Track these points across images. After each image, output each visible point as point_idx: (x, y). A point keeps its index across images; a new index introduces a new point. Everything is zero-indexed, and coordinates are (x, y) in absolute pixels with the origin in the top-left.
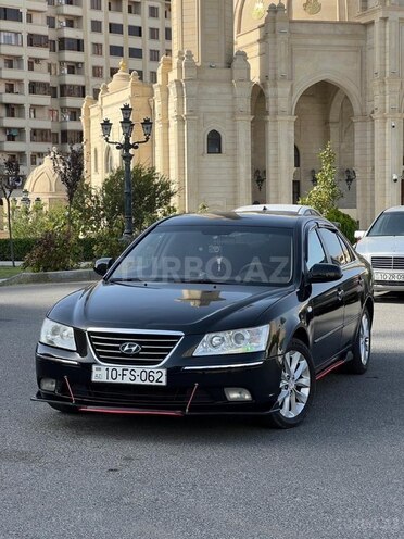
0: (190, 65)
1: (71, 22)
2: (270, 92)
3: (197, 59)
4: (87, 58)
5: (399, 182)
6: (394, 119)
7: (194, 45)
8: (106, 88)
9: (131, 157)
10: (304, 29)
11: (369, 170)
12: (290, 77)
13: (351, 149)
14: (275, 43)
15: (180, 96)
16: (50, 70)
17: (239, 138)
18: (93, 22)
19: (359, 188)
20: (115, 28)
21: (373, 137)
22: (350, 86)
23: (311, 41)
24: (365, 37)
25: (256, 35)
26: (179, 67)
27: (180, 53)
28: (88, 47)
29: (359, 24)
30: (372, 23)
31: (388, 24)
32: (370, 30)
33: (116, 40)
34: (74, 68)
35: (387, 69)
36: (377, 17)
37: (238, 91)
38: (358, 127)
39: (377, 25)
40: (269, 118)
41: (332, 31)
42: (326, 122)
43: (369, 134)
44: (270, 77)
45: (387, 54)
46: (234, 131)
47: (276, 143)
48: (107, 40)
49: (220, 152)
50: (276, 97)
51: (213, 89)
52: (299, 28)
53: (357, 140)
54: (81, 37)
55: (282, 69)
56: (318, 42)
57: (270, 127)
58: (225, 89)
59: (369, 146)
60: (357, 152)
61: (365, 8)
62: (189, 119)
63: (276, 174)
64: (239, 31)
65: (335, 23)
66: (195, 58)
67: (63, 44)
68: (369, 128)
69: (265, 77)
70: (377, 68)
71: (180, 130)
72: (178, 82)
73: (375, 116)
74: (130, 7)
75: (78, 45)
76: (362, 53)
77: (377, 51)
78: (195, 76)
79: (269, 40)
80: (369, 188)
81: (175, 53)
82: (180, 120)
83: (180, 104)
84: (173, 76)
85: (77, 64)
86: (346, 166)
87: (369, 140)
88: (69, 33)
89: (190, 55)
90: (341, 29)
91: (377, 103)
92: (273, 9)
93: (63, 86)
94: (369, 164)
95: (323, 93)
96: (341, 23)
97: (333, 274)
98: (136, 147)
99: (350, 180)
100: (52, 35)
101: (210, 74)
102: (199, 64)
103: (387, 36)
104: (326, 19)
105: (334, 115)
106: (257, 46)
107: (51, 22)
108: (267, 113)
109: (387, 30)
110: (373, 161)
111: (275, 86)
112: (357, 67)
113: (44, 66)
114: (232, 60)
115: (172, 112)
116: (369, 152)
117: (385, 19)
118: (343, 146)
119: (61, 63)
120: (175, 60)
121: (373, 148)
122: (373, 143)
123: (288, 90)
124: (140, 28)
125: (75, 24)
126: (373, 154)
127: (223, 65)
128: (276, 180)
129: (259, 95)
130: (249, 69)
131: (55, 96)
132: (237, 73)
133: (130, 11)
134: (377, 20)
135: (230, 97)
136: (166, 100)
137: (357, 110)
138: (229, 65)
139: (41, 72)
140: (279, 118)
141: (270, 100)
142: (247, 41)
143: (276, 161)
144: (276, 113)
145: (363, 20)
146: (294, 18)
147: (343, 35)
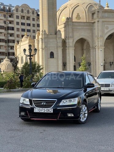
0: (45, 34)
1: (11, 22)
2: (67, 41)
3: (47, 32)
4: (15, 32)
5: (103, 66)
6: (101, 48)
7: (46, 29)
8: (21, 40)
9: (31, 59)
10: (76, 24)
11: (95, 62)
12: (73, 37)
13: (90, 57)
14: (68, 28)
15: (42, 42)
16: (5, 36)
17: (59, 54)
18: (17, 22)
19: (92, 67)
20: (23, 24)
21: (96, 53)
22: (89, 40)
23: (78, 27)
24: (93, 26)
25: (63, 26)
26: (42, 34)
27: (42, 31)
28: (15, 29)
29: (91, 22)
30: (95, 22)
31: (99, 22)
32: (94, 24)
33: (23, 27)
34: (11, 35)
35: (99, 35)
36: (96, 21)
37: (58, 41)
38: (91, 50)
39: (96, 23)
40: (67, 48)
41: (84, 25)
42: (83, 49)
43: (94, 52)
44: (67, 37)
45: (99, 31)
46: (57, 52)
47: (69, 55)
48: (21, 27)
49: (53, 58)
50: (69, 42)
51: (51, 40)
52: (74, 23)
53: (91, 54)
54: (13, 26)
55: (71, 35)
56: (80, 27)
57: (67, 51)
58: (55, 40)
59: (95, 56)
60: (91, 57)
61: (93, 18)
62: (45, 48)
63: (69, 63)
64: (58, 25)
65: (85, 22)
66: (46, 32)
67: (8, 28)
68: (94, 51)
69: (66, 37)
70: (96, 35)
71: (42, 52)
72: (42, 39)
73: (96, 47)
74: (27, 18)
75: (13, 29)
76: (92, 30)
77: (96, 30)
78: (46, 37)
79: (67, 27)
80: (95, 67)
81: (41, 31)
82: (42, 49)
83: (42, 44)
84: (40, 37)
85: (12, 34)
86: (88, 61)
87: (94, 54)
88: (10, 25)
89: (45, 31)
90: (86, 24)
91: (96, 44)
92: (68, 19)
93: (8, 40)
94: (95, 61)
95: (82, 41)
96: (86, 22)
97: (92, 86)
98: (33, 56)
99: (89, 65)
100: (5, 26)
101: (51, 36)
102: (47, 34)
103: (99, 26)
104: (82, 21)
105: (85, 47)
106: (63, 29)
107: (5, 22)
108: (66, 47)
109: (99, 24)
110: (96, 60)
111: (68, 39)
112: (91, 34)
113: (3, 34)
114: (57, 33)
115: (40, 47)
116: (94, 57)
117: (98, 21)
118: (87, 56)
119: (8, 33)
120: (41, 33)
121: (96, 56)
122: (96, 55)
123: (72, 40)
124: (30, 24)
125: (12, 23)
126: (96, 58)
127: (54, 34)
128: (69, 65)
129: (64, 42)
130: (61, 35)
131: (6, 43)
132: (58, 36)
133: (27, 19)
134: (96, 22)
135: (56, 42)
136: (38, 44)
137: (91, 46)
138: (56, 34)
139: (2, 36)
140: (70, 48)
141: (67, 43)
142: (61, 27)
143: (69, 60)
144: (69, 47)
145: (92, 22)
146: (73, 21)
147: (87, 26)
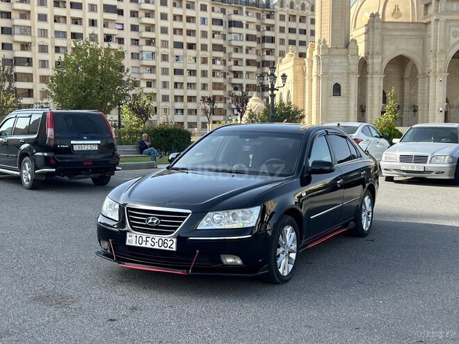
0: (325, 47)
1: (269, 28)
2: (369, 61)
3: (329, 43)
4: (277, 47)
5: (443, 112)
6: (441, 76)
7: (327, 36)
8: (281, 61)
9: (275, 95)
10: (390, 26)
11: (426, 105)
12: (382, 53)
13: (416, 93)
14: (373, 35)
15: (318, 64)
16: (257, 53)
17: (351, 88)
18: (280, 27)
19: (419, 115)
20: (292, 31)
21: (429, 86)
22: (417, 59)
23: (395, 33)
24: (425, 31)
25: (363, 30)
26: (319, 48)
27: (319, 41)
28: (277, 41)
29: (422, 23)
30: (430, 22)
31: (439, 23)
32: (429, 26)
33: (292, 37)
34: (269, 52)
35: (438, 47)
36: (433, 19)
37: (351, 61)
38: (420, 81)
39: (432, 24)
40: (368, 76)
41: (407, 27)
42: (402, 79)
43: (426, 85)
44: (370, 53)
45: (438, 40)
46: (348, 83)
47: (372, 90)
48: (287, 37)
49: (340, 95)
50: (373, 64)
51: (337, 60)
52: (387, 26)
53: (419, 88)
54: (273, 36)
55: (377, 48)
56: (399, 33)
57: (369, 81)
58: (344, 60)
59: (426, 92)
60: (419, 95)
61: (426, 14)
62: (325, 75)
63: (372, 107)
64: (355, 28)
65: (410, 23)
66: (328, 43)
67: (264, 39)
68: (427, 81)
69: (367, 53)
70: (432, 48)
71: (318, 83)
72: (318, 57)
73: (431, 74)
74: (300, 19)
75: (272, 40)
76: (423, 39)
77: (432, 38)
78: (327, 53)
79: (371, 33)
80: (425, 115)
81: (317, 41)
82: (318, 78)
83: (318, 69)
84: (315, 53)
85: (271, 50)
86: (414, 103)
87: (426, 88)
88: (268, 34)
89: (324, 41)
90: (411, 26)
91: (431, 67)
92: (373, 16)
93: (263, 62)
94: (426, 102)
95: (401, 62)
96: (412, 23)
97: (328, 168)
98: (278, 90)
99: (415, 111)
100: (259, 35)
101: (335, 52)
102: (329, 47)
103: (439, 30)
104: (404, 21)
105: (407, 74)
106: (363, 37)
107: (258, 28)
108: (368, 73)
109: (439, 26)
110: (428, 100)
111: (373, 58)
112: (421, 47)
113: (254, 51)
114: (348, 44)
115: (314, 74)
116: (426, 95)
117: (437, 20)
118: (412, 92)
119: (263, 49)
120: (316, 45)
121: (428, 93)
122: (428, 90)
123: (380, 60)
124: (305, 30)
125: (271, 28)
126: (428, 96)
127: (343, 46)
128: (372, 111)
129: (363, 64)
130: (358, 49)
131: (259, 67)
132: (351, 51)
133: (300, 21)
134: (433, 21)
135: (347, 64)
136: (311, 67)
137: (420, 71)
138: (347, 47)
139: (252, 54)
140: (374, 76)
141: (370, 66)
142: (358, 34)
143: (372, 100)
144: (373, 73)
145: (425, 21)
146: (387, 20)
147: (413, 30)
